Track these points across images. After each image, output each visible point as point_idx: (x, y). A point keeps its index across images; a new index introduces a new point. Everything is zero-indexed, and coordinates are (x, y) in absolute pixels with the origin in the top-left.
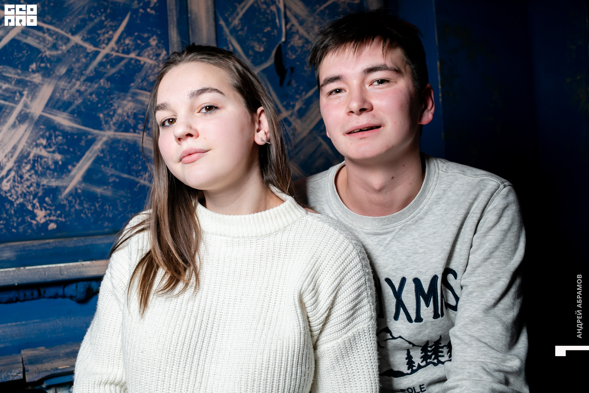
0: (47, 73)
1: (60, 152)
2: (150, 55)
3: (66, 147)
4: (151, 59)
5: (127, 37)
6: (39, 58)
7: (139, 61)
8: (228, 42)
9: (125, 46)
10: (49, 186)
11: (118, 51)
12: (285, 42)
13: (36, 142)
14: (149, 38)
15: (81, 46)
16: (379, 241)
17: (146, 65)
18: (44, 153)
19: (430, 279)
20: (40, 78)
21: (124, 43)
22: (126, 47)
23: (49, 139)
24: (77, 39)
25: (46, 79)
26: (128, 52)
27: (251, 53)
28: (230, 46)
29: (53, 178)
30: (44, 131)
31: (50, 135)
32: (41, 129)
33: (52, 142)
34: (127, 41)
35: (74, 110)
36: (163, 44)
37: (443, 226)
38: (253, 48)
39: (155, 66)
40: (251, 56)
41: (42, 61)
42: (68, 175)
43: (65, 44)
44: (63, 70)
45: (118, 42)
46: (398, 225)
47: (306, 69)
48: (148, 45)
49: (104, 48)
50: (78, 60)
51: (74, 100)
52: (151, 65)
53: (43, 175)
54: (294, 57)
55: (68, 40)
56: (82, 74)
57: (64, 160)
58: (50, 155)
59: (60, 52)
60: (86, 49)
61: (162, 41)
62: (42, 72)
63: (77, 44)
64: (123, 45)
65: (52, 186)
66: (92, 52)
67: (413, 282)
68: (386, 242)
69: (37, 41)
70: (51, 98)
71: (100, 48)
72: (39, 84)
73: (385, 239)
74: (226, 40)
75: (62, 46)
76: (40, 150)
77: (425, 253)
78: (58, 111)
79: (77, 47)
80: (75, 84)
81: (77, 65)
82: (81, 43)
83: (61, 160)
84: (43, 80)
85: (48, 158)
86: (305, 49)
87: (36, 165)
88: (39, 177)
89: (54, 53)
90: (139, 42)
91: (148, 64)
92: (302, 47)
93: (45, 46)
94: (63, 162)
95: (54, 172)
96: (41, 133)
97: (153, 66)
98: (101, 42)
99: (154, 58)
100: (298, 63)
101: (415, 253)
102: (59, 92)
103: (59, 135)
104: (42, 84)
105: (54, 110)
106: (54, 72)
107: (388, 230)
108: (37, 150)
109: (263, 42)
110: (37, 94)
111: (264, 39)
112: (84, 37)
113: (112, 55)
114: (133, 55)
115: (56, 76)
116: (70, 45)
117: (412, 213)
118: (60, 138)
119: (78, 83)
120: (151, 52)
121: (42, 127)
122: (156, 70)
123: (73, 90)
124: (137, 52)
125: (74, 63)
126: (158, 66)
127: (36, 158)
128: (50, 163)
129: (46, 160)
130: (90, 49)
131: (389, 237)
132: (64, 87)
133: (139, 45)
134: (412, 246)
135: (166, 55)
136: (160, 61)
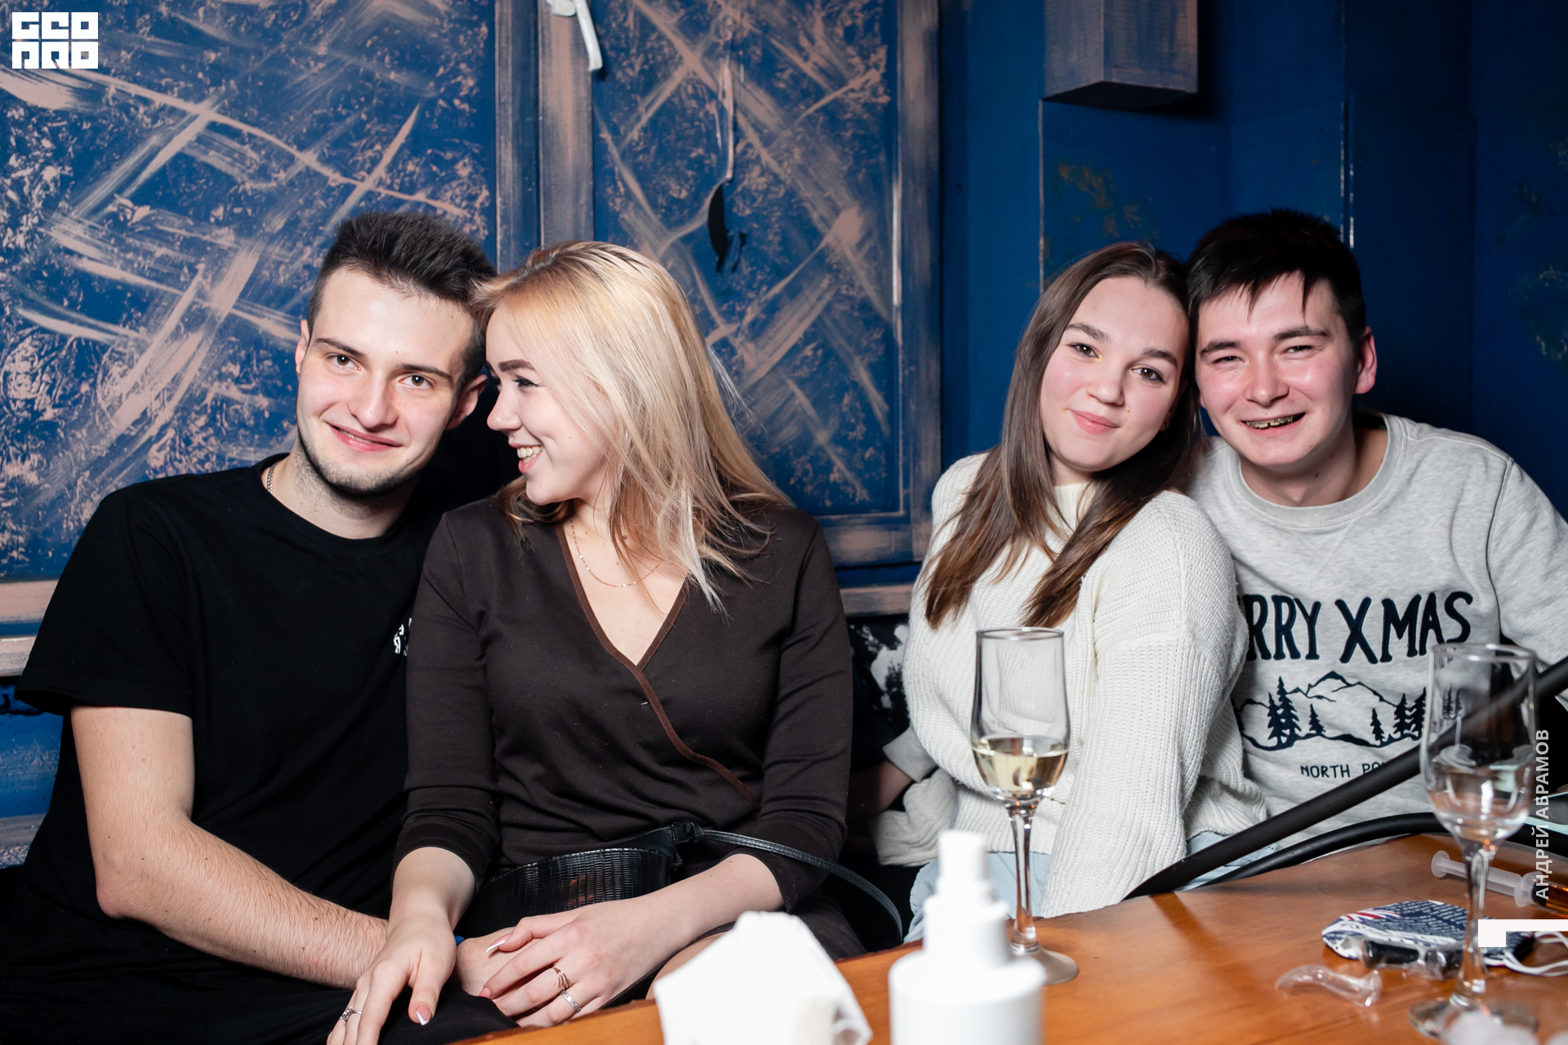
0: (246, 228)
1: (268, 394)
2: (457, 196)
3: (279, 383)
4: (459, 206)
5: (410, 158)
6: (231, 195)
7: (434, 209)
8: (617, 177)
9: (405, 176)
10: (242, 461)
11: (390, 187)
12: (731, 181)
13: (219, 370)
14: (454, 161)
15: (317, 174)
16: (1325, 544)
17: (448, 217)
18: (234, 393)
19: (1409, 600)
20: (232, 238)
21: (404, 170)
22: (407, 179)
23: (245, 364)
24: (308, 159)
25: (243, 241)
26: (411, 189)
27: (661, 200)
28: (620, 184)
29: (250, 445)
30: (237, 347)
31: (249, 357)
32: (230, 342)
33: (252, 370)
34: (410, 167)
35: (299, 305)
36: (484, 174)
37: (1422, 522)
38: (665, 190)
39: (465, 221)
40: (663, 207)
41: (238, 203)
42: (282, 440)
43: (285, 168)
44: (278, 223)
45: (391, 168)
46: (1353, 518)
47: (771, 237)
48: (454, 176)
49: (363, 180)
50: (309, 203)
51: (299, 285)
52: (458, 217)
53: (231, 438)
54: (748, 212)
55: (292, 159)
56: (316, 232)
57: (274, 409)
58: (246, 398)
59: (273, 184)
60: (327, 179)
61: (482, 169)
62: (235, 227)
63: (308, 168)
64: (402, 174)
65: (250, 462)
66: (338, 186)
67: (1381, 604)
68: (1336, 544)
69: (229, 160)
70: (252, 280)
71: (356, 179)
72: (230, 248)
73: (1333, 540)
74: (612, 173)
75: (278, 172)
76: (227, 387)
77: (1398, 560)
78: (265, 308)
79: (309, 174)
80: (301, 253)
81: (308, 213)
82: (316, 166)
83: (269, 408)
84: (236, 242)
85: (242, 404)
86: (770, 196)
87: (218, 416)
88: (222, 442)
89: (262, 186)
90: (434, 168)
91: (452, 215)
92: (766, 192)
93: (243, 171)
94: (271, 414)
95: (253, 434)
96: (231, 352)
97: (460, 221)
98: (358, 166)
99: (466, 203)
100: (755, 226)
101: (1384, 561)
102: (268, 268)
103: (267, 358)
104: (236, 251)
105: (257, 305)
106: (260, 227)
107: (1338, 526)
108: (220, 387)
109: (687, 180)
110: (224, 270)
111: (690, 173)
112: (323, 153)
113: (379, 194)
114: (420, 196)
115: (265, 234)
116: (294, 170)
117: (1372, 499)
118: (268, 363)
119: (309, 250)
120: (458, 191)
121: (233, 339)
123: (298, 264)
124: (430, 189)
125: (302, 208)
126: (471, 221)
127: (219, 404)
128: (247, 414)
129: (238, 407)
130: (335, 181)
131: (1339, 536)
132: (279, 259)
133: (434, 175)
134: (1378, 551)
135: (487, 198)
136: (475, 209)
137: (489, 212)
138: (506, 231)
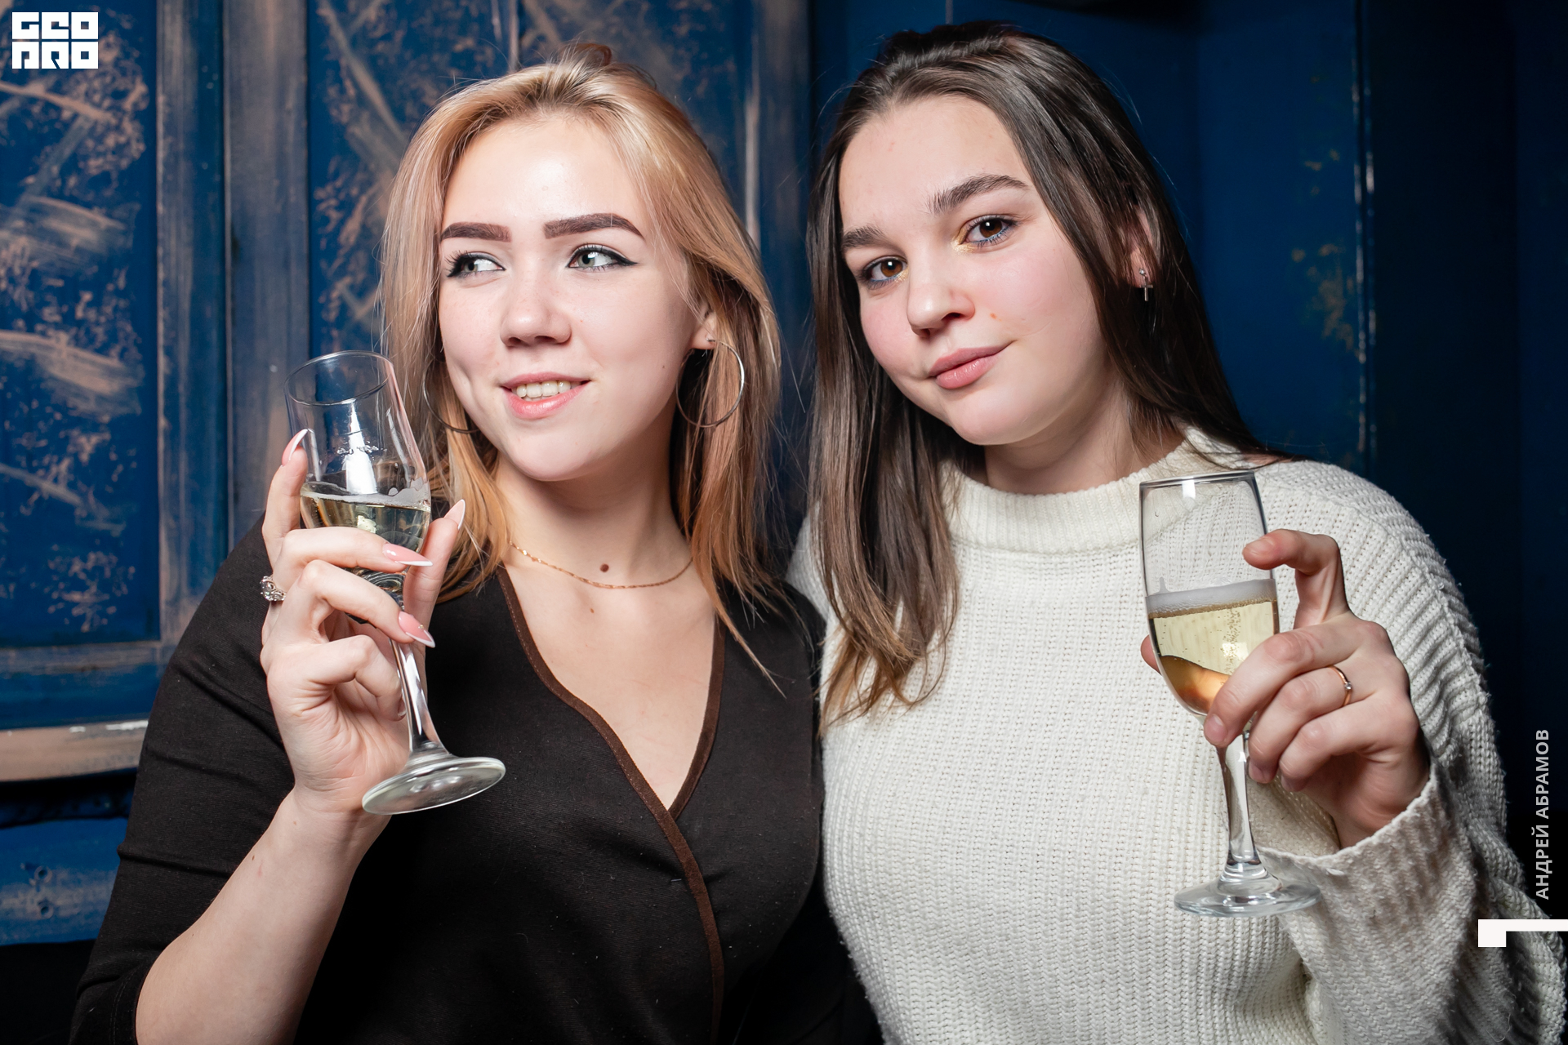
4: (98, 106)
7: (58, 109)
17: (79, 122)
36: (139, 61)
39: (108, 128)
52: (96, 122)
74: (336, 66)
91: (87, 119)
97: (99, 129)
99: (107, 103)
114: (38, 89)
120: (97, 83)
122: (111, 141)
126: (118, 129)
135: (143, 96)
136: (124, 112)
137: (146, 117)
138: (171, 146)
